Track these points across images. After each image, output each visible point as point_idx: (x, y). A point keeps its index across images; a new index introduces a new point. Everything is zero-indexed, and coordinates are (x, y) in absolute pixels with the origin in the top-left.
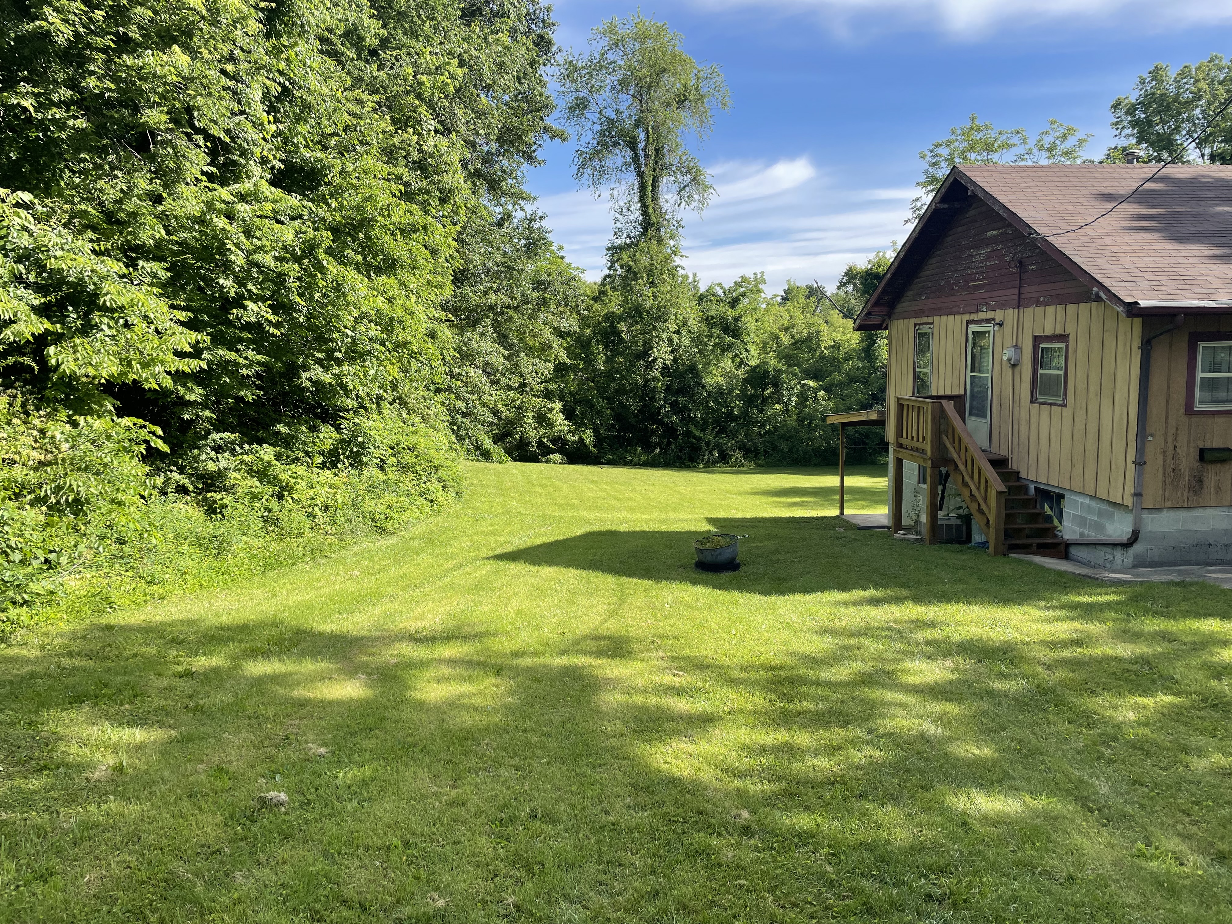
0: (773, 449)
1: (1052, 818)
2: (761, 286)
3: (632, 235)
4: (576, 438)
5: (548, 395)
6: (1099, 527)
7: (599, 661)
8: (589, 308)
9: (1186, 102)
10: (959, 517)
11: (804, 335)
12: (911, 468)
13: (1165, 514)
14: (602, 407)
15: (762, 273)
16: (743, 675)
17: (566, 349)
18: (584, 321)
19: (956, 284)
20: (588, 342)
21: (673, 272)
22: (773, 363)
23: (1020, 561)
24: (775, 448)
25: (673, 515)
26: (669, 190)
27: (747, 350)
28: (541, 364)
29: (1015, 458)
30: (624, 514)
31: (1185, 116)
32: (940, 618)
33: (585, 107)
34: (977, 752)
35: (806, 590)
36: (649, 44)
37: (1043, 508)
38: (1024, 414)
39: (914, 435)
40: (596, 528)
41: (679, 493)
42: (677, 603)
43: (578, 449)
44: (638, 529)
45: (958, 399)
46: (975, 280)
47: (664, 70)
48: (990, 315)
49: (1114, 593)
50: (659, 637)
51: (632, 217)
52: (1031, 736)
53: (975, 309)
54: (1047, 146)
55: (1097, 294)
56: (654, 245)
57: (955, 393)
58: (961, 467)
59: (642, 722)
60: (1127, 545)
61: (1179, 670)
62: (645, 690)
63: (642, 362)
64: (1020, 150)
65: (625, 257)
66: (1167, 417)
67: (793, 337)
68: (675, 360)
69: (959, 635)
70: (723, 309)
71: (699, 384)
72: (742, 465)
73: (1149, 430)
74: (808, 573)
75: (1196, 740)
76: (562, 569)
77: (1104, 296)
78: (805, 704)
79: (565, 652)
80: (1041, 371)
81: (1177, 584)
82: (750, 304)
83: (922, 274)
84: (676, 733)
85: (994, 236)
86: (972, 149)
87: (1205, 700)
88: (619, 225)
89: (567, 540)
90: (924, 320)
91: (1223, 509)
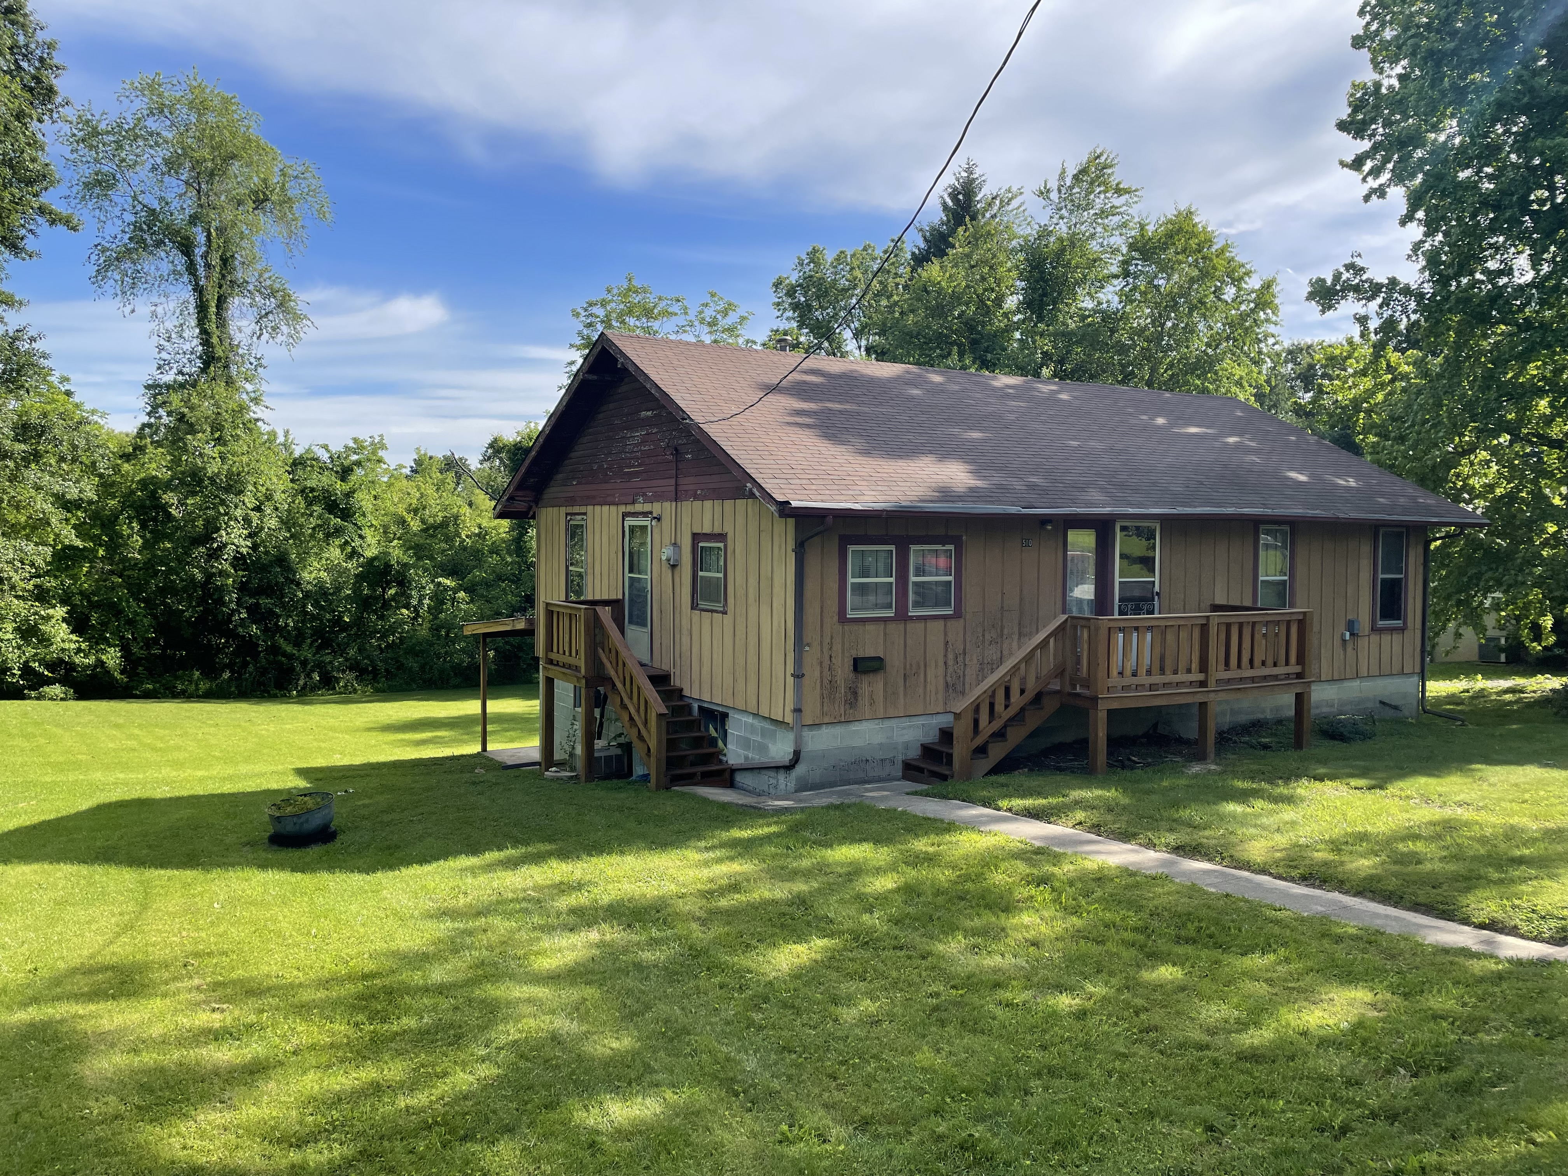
0: (398, 669)
1: (691, 1114)
2: (381, 453)
3: (185, 370)
4: (91, 660)
5: (41, 596)
6: (762, 748)
7: (92, 1007)
8: (117, 469)
9: (843, 289)
10: (620, 745)
11: (439, 519)
12: (564, 691)
13: (825, 730)
14: (136, 614)
15: (381, 436)
16: (321, 994)
17: (75, 527)
18: (106, 487)
19: (610, 469)
20: (114, 519)
21: (250, 426)
22: (397, 553)
23: (683, 794)
24: (401, 667)
25: (244, 769)
26: (243, 316)
27: (361, 537)
28: (30, 548)
29: (678, 673)
30: (167, 772)
31: (842, 303)
32: (588, 877)
33: (110, 187)
34: (615, 1045)
35: (423, 860)
36: (211, 118)
37: (707, 729)
38: (685, 623)
39: (567, 649)
40: (115, 796)
41: (256, 735)
42: (233, 901)
43: (94, 676)
44: (185, 793)
45: (615, 604)
46: (633, 466)
47: (233, 157)
48: (647, 507)
49: (776, 823)
50: (197, 955)
51: (187, 347)
52: (678, 1012)
53: (630, 499)
54: (708, 319)
55: (751, 490)
56: (220, 388)
57: (614, 597)
58: (619, 685)
59: (152, 1091)
60: (789, 767)
61: (832, 908)
62: (164, 1042)
63: (202, 549)
64: (681, 320)
65: (176, 399)
66: (822, 626)
67: (423, 521)
68: (255, 547)
69: (606, 895)
70: (327, 480)
71: (292, 581)
72: (355, 691)
73: (806, 640)
74: (430, 835)
75: (847, 987)
76: (46, 866)
77: (757, 494)
78: (405, 1020)
79: (35, 1000)
80: (700, 574)
81: (836, 807)
82: (366, 475)
83: (573, 455)
84: (205, 1098)
85: (648, 417)
86: (630, 312)
87: (857, 939)
88: (164, 355)
89: (62, 819)
90: (576, 509)
91: (877, 721)
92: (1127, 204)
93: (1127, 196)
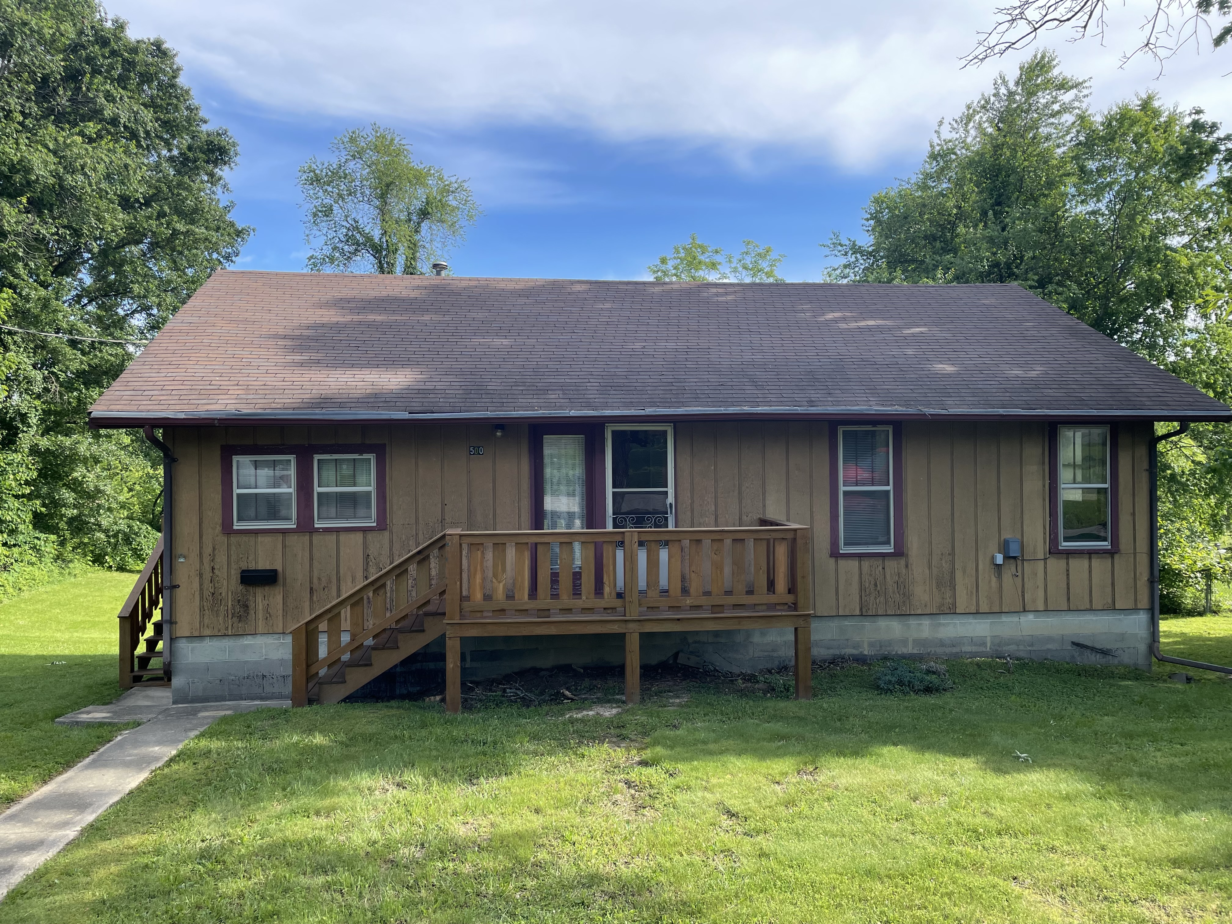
13: (207, 643)
66: (201, 537)
73: (180, 551)
91: (277, 636)
92: (1077, 99)
93: (1074, 91)
